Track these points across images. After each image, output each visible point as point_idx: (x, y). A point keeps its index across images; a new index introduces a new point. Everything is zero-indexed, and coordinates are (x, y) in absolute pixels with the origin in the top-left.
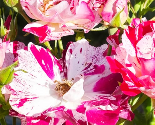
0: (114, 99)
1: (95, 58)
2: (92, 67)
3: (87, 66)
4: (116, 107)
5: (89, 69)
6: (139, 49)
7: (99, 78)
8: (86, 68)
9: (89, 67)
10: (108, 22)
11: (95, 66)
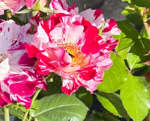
0: (34, 72)
1: (20, 35)
2: (17, 43)
3: (13, 42)
4: (35, 79)
5: (15, 45)
6: (51, 36)
7: (23, 53)
8: (13, 45)
9: (15, 43)
10: (30, 7)
11: (20, 43)
